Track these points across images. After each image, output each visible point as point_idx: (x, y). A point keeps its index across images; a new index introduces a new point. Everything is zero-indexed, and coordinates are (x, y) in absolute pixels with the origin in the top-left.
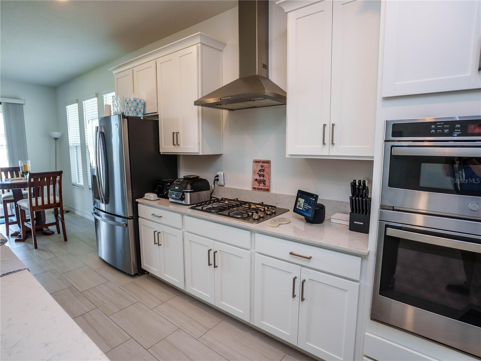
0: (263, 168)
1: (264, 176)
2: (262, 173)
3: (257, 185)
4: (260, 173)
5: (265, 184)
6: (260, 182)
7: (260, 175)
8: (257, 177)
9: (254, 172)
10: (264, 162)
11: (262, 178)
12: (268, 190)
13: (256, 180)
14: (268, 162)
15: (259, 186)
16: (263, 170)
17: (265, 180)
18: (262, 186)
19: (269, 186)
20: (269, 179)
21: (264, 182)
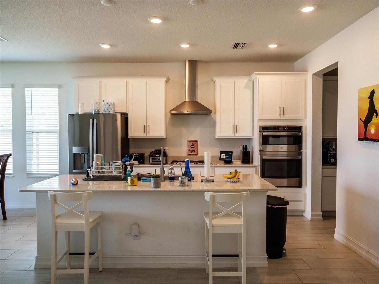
0: (193, 144)
1: (194, 148)
2: (193, 146)
3: (190, 153)
4: (191, 146)
5: (195, 152)
6: (192, 151)
7: (192, 148)
8: (191, 149)
9: (188, 146)
10: (194, 141)
11: (193, 149)
12: (197, 154)
13: (190, 150)
14: (196, 141)
15: (192, 153)
16: (194, 145)
17: (195, 150)
18: (193, 153)
19: (197, 153)
20: (197, 149)
21: (194, 151)
